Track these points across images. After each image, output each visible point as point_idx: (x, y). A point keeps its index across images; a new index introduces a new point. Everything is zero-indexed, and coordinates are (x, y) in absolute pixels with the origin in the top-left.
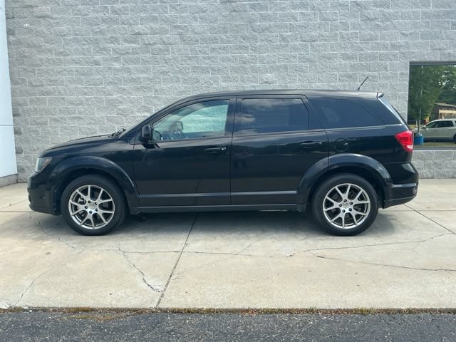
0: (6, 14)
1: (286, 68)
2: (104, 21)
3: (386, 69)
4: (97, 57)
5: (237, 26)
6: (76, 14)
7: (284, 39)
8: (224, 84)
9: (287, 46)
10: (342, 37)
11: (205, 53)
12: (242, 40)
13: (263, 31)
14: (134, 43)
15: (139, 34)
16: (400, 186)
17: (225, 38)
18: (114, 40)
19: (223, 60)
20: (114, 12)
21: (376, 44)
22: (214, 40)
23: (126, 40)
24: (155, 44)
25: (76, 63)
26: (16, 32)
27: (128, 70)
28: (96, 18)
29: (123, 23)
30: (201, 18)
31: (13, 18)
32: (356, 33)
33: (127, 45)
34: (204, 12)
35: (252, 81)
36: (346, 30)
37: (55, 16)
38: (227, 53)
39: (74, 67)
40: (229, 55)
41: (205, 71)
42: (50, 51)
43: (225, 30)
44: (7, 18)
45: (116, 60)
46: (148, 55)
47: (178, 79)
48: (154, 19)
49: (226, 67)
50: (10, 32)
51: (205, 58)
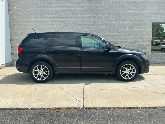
0: (8, 4)
1: (109, 24)
2: (44, 7)
3: (144, 25)
4: (41, 20)
5: (92, 9)
6: (34, 4)
7: (108, 14)
8: (87, 30)
9: (110, 16)
10: (129, 13)
11: (81, 19)
12: (94, 14)
13: (101, 11)
14: (55, 15)
15: (57, 11)
17: (88, 13)
18: (48, 14)
19: (87, 21)
20: (48, 3)
21: (141, 16)
22: (84, 14)
23: (52, 14)
24: (63, 15)
25: (34, 22)
26: (12, 10)
27: (53, 25)
28: (41, 6)
29: (51, 7)
30: (79, 6)
31: (11, 5)
32: (134, 12)
33: (52, 16)
34: (80, 4)
35: (97, 29)
36: (130, 11)
37: (26, 5)
38: (89, 19)
39: (33, 23)
41: (80, 25)
42: (24, 17)
43: (88, 10)
44: (8, 5)
45: (49, 21)
46: (60, 19)
47: (71, 28)
48: (63, 7)
49: (88, 24)
50: (9, 10)
51: (80, 20)
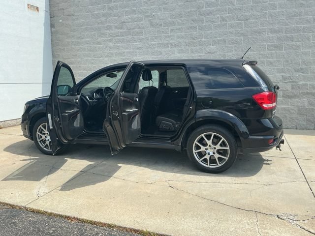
0: (50, 15)
1: (224, 41)
2: (104, 15)
3: (308, 39)
4: (99, 39)
5: (188, 12)
6: (88, 12)
7: (223, 19)
8: (179, 55)
9: (226, 24)
10: (271, 15)
11: (166, 33)
12: (192, 22)
13: (208, 14)
14: (121, 28)
15: (124, 22)
16: (262, 137)
17: (180, 21)
18: (109, 28)
19: (179, 37)
20: (110, 8)
21: (300, 19)
22: (172, 24)
23: (116, 27)
24: (134, 29)
25: (88, 44)
26: (55, 25)
27: (118, 48)
28: (99, 14)
29: (115, 16)
30: (164, 9)
31: (54, 17)
32: (283, 12)
33: (117, 31)
34: (166, 4)
35: (199, 52)
36: (273, 9)
37: (75, 14)
38: (182, 32)
39: (86, 46)
40: (183, 34)
41: (166, 46)
42: (73, 36)
43: (180, 16)
44: (51, 17)
45: (110, 41)
46: (130, 37)
47: (148, 51)
48: (134, 12)
49: (180, 43)
50: (52, 26)
51: (166, 37)
